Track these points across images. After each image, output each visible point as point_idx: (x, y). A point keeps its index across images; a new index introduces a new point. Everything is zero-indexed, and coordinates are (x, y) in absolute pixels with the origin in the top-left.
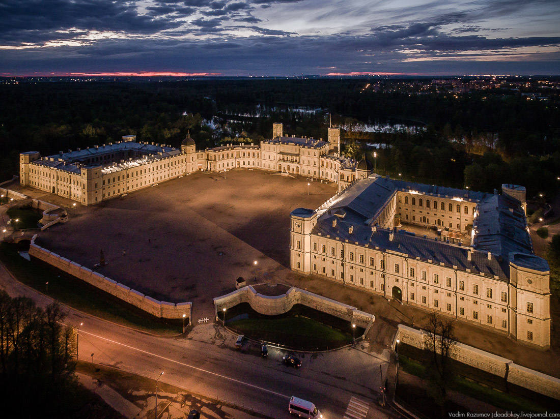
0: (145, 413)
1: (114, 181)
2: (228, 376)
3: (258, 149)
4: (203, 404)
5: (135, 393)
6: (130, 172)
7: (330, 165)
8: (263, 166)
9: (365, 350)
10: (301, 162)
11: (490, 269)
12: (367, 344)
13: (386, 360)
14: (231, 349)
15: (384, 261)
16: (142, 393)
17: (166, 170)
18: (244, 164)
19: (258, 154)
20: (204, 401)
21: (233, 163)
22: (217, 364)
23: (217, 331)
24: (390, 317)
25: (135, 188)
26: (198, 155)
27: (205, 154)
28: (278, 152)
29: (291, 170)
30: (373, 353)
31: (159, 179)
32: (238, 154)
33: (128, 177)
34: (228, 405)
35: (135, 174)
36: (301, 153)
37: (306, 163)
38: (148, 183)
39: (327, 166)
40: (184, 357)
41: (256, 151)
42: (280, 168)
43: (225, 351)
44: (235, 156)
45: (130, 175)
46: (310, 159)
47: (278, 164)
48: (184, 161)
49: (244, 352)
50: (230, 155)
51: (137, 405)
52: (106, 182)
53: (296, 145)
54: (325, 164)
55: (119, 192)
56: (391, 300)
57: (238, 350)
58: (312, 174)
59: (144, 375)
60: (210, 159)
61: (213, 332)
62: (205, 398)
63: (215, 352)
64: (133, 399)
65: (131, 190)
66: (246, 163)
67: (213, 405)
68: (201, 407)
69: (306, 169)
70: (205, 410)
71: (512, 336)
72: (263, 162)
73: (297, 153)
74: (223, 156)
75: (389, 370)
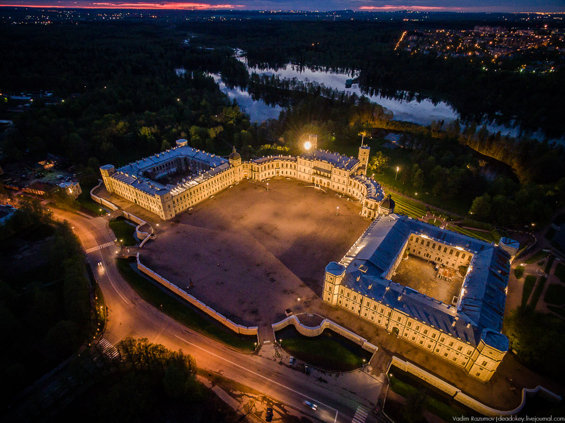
0: (242, 406)
1: (181, 200)
2: (286, 385)
3: (295, 162)
4: (274, 404)
5: (234, 392)
6: (192, 191)
7: (357, 186)
8: (298, 176)
9: (369, 373)
10: (332, 178)
11: (466, 335)
12: (371, 369)
13: (382, 382)
14: (287, 366)
15: (390, 313)
16: (238, 393)
17: (219, 183)
18: (282, 173)
19: (295, 166)
20: (273, 401)
21: (273, 172)
22: (279, 377)
23: (277, 351)
24: (388, 348)
25: (198, 201)
26: (244, 166)
27: (249, 166)
28: (313, 166)
29: (323, 183)
30: (374, 376)
31: (215, 190)
32: (278, 165)
33: (191, 194)
34: (288, 406)
35: (196, 191)
36: (333, 172)
37: (336, 180)
38: (206, 196)
39: (355, 186)
40: (258, 370)
41: (293, 164)
42: (313, 180)
43: (283, 367)
44: (275, 166)
45: (193, 193)
46: (340, 177)
47: (312, 177)
48: (232, 173)
49: (294, 369)
50: (271, 166)
51: (236, 400)
52: (176, 201)
53: (329, 163)
54: (353, 184)
55: (186, 206)
56: (391, 333)
57: (290, 367)
58: (340, 190)
59: (237, 381)
60: (254, 170)
61: (274, 351)
62: (274, 400)
63: (277, 368)
64: (235, 396)
65: (195, 203)
66: (285, 172)
67: (279, 405)
68: (272, 405)
69: (336, 185)
70: (274, 407)
71: (466, 370)
72: (299, 173)
73: (330, 169)
74: (265, 167)
75: (382, 389)
